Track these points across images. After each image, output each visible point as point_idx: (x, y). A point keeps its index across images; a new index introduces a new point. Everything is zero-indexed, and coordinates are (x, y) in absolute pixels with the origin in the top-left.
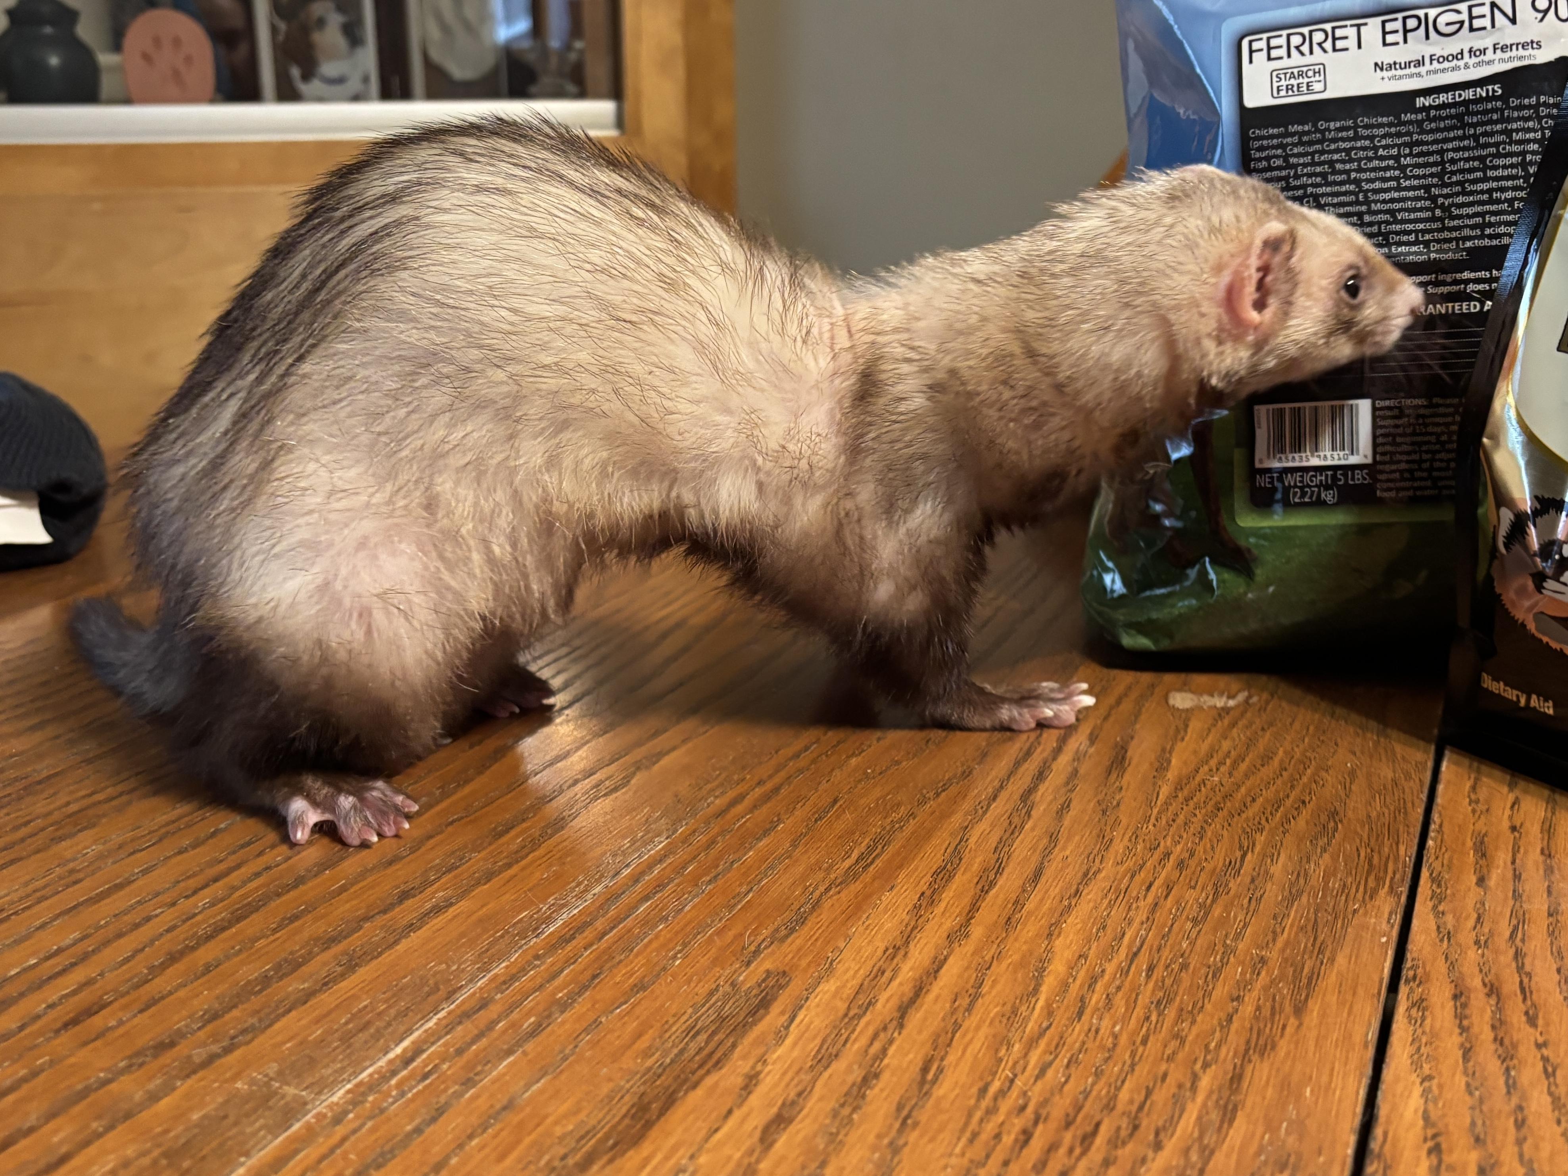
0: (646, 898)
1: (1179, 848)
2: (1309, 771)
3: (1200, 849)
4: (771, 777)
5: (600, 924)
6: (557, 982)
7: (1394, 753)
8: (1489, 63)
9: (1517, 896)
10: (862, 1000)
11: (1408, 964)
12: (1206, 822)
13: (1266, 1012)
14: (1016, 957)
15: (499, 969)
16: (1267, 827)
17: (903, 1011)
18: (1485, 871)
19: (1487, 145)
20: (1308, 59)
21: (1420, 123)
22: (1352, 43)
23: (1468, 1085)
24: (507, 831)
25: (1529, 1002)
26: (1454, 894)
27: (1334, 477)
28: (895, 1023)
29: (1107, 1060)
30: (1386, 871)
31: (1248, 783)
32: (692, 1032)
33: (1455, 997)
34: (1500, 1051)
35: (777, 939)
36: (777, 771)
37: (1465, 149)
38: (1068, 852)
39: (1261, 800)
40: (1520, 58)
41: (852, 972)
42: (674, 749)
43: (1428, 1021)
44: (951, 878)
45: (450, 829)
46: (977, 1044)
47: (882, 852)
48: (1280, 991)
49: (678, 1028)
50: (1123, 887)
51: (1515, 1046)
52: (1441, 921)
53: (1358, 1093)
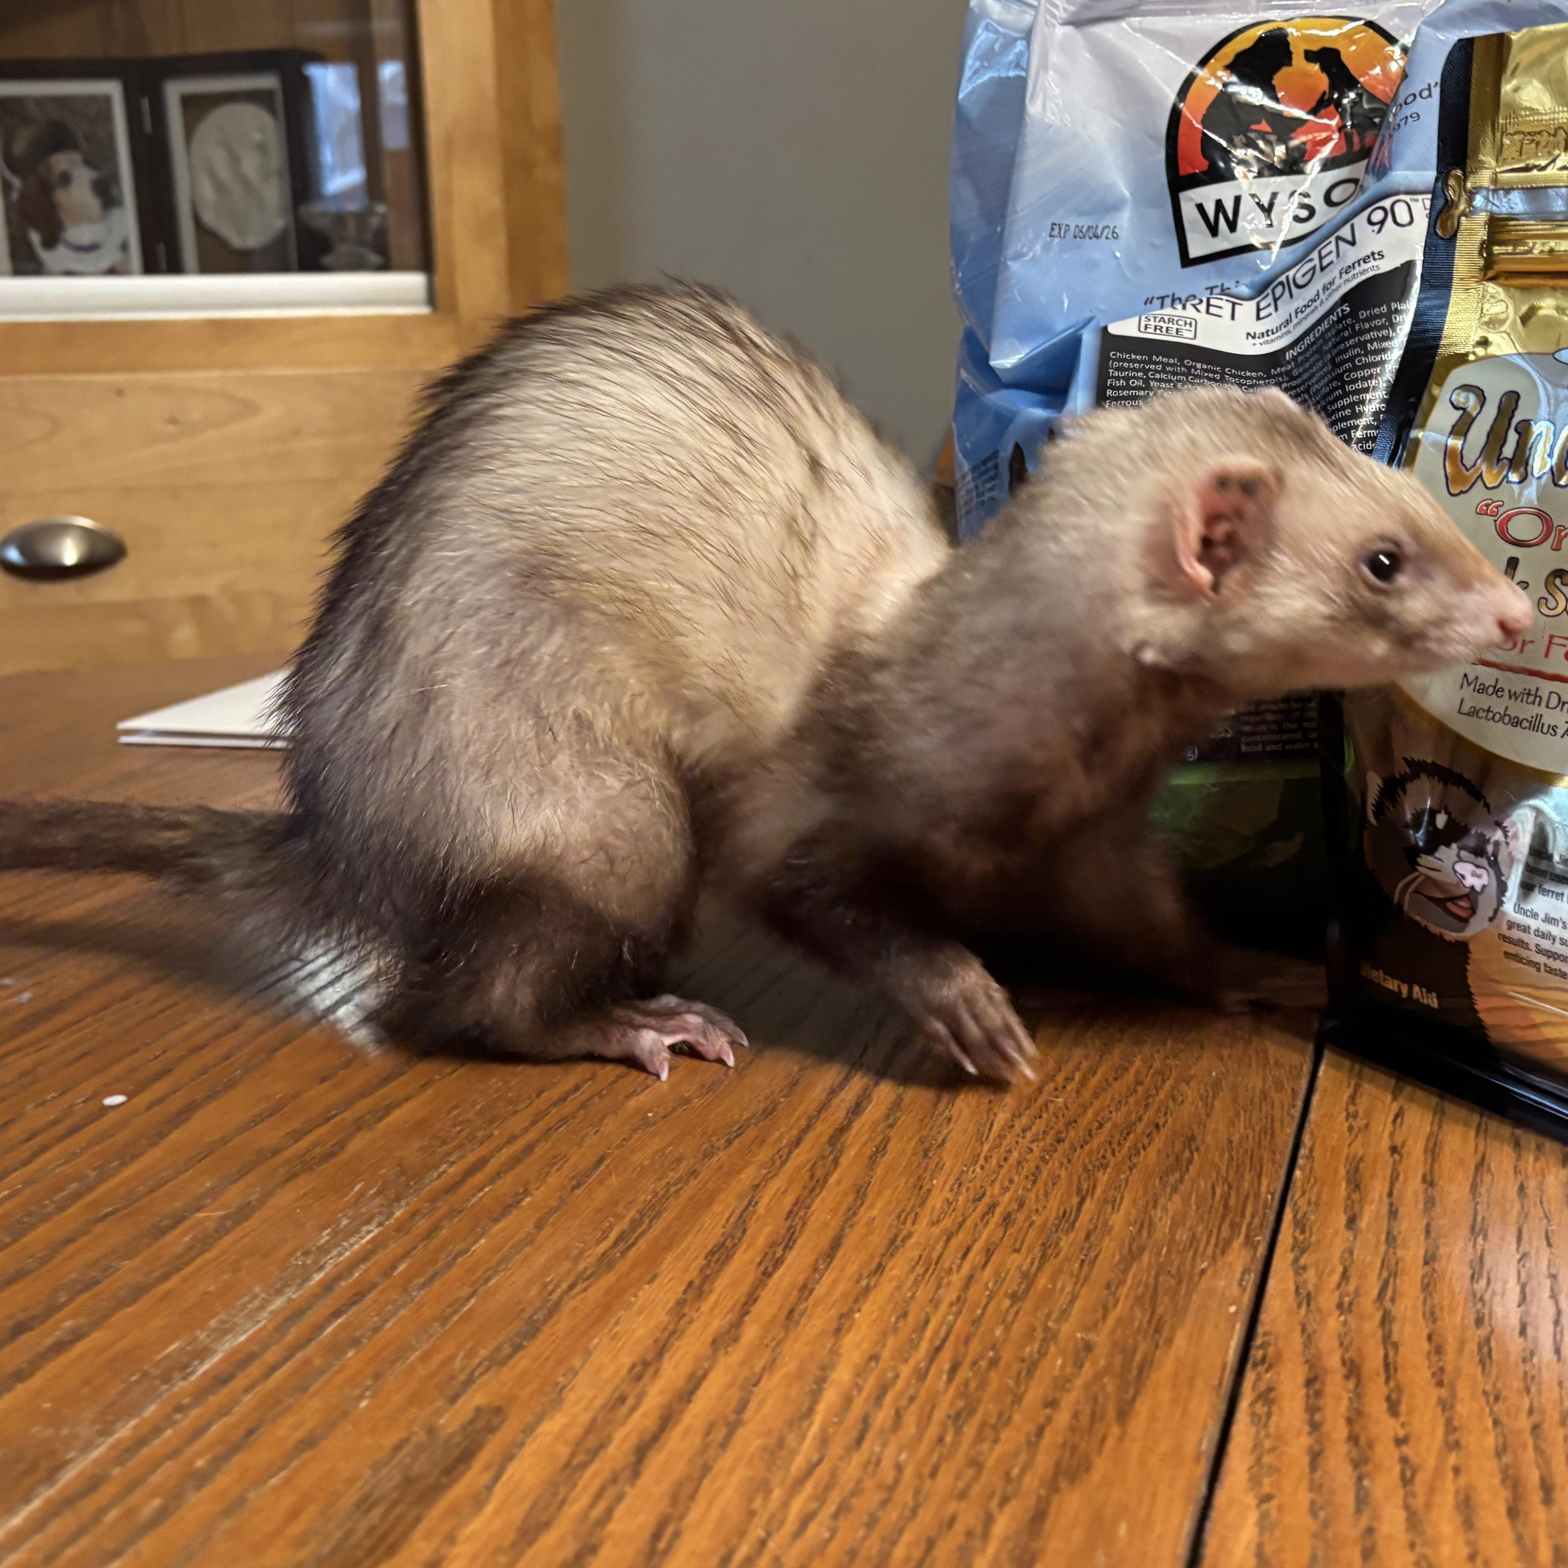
0: (337, 1314)
1: (1008, 1196)
2: (1168, 1084)
3: (1032, 1196)
4: (526, 1130)
5: (270, 1357)
6: (199, 1444)
7: (1266, 1057)
9: (1391, 1239)
10: (592, 1441)
11: (1258, 1341)
12: (1043, 1159)
13: (1084, 1419)
14: (793, 1365)
15: (124, 1431)
16: (1113, 1161)
17: (641, 1453)
18: (1357, 1207)
22: (1224, 312)
23: (1313, 1503)
24: (172, 1227)
25: (1392, 1384)
26: (1319, 1241)
28: (628, 1472)
29: (884, 1503)
30: (1243, 1215)
31: (1097, 1104)
32: (365, 1504)
33: (1309, 1382)
34: (1355, 1453)
35: (497, 1360)
36: (534, 1123)
38: (874, 1213)
39: (1108, 1126)
41: (583, 1403)
42: (408, 1099)
43: (1274, 1419)
44: (728, 1258)
45: (100, 1227)
46: (729, 1493)
47: (649, 1227)
48: (1103, 1388)
49: (349, 1500)
50: (935, 1256)
51: (1371, 1445)
52: (1301, 1279)
53: (1181, 1525)
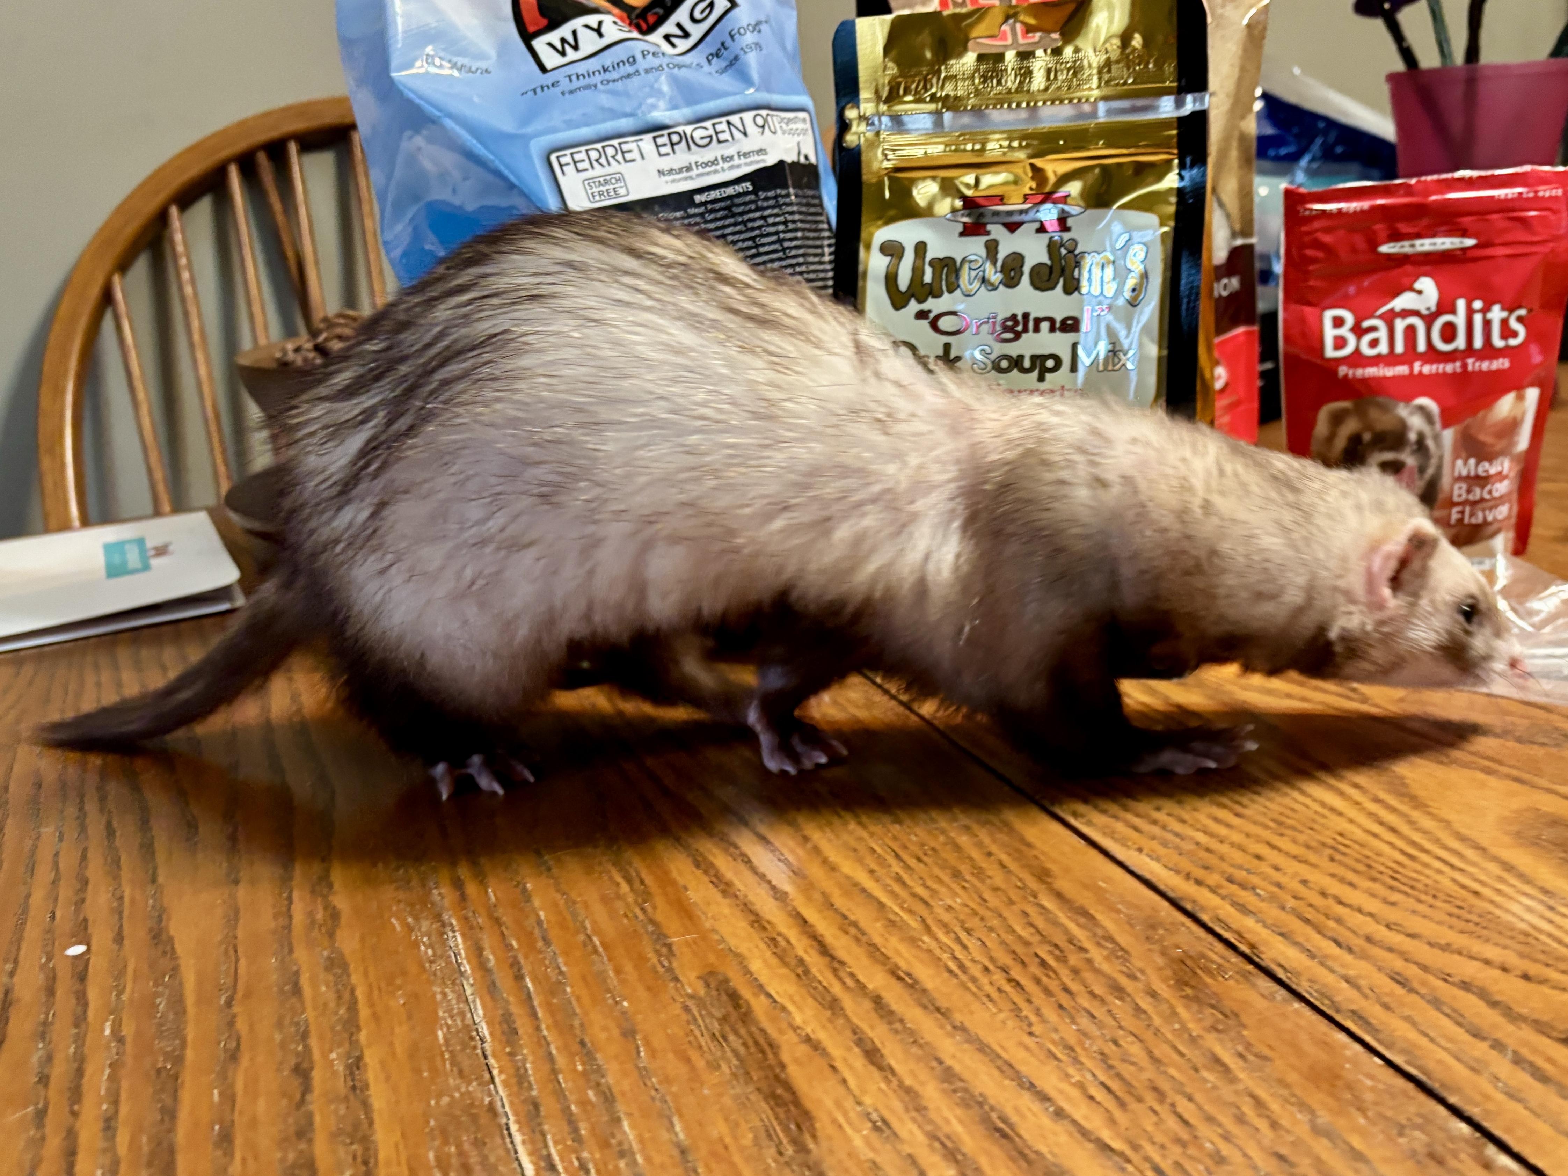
8: (739, 166)
19: (753, 229)
20: (608, 170)
21: (702, 215)
22: (635, 155)
37: (740, 232)
40: (758, 162)
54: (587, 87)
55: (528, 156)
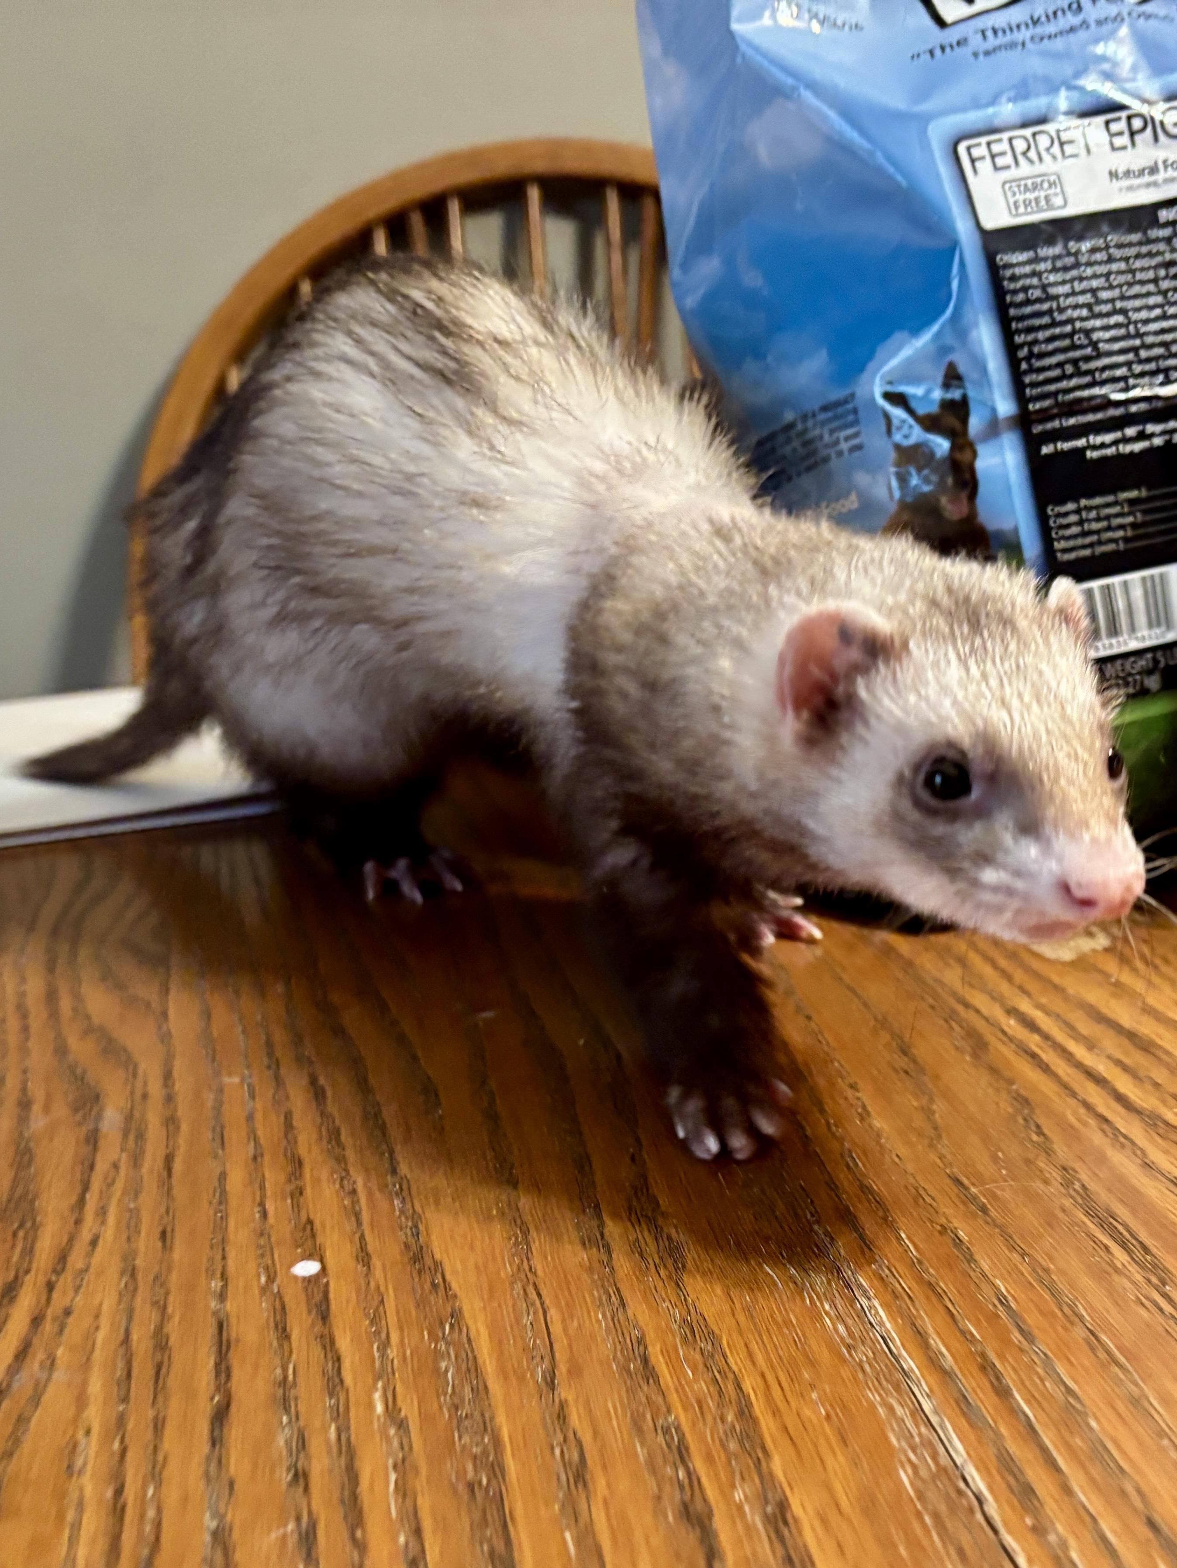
20: (1040, 168)
21: (1169, 240)
22: (1081, 148)
27: (1156, 661)
54: (1012, 45)
55: (925, 145)
